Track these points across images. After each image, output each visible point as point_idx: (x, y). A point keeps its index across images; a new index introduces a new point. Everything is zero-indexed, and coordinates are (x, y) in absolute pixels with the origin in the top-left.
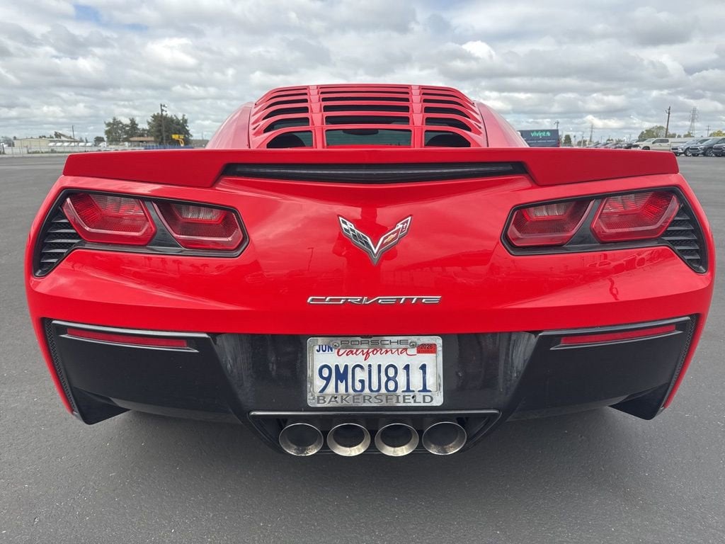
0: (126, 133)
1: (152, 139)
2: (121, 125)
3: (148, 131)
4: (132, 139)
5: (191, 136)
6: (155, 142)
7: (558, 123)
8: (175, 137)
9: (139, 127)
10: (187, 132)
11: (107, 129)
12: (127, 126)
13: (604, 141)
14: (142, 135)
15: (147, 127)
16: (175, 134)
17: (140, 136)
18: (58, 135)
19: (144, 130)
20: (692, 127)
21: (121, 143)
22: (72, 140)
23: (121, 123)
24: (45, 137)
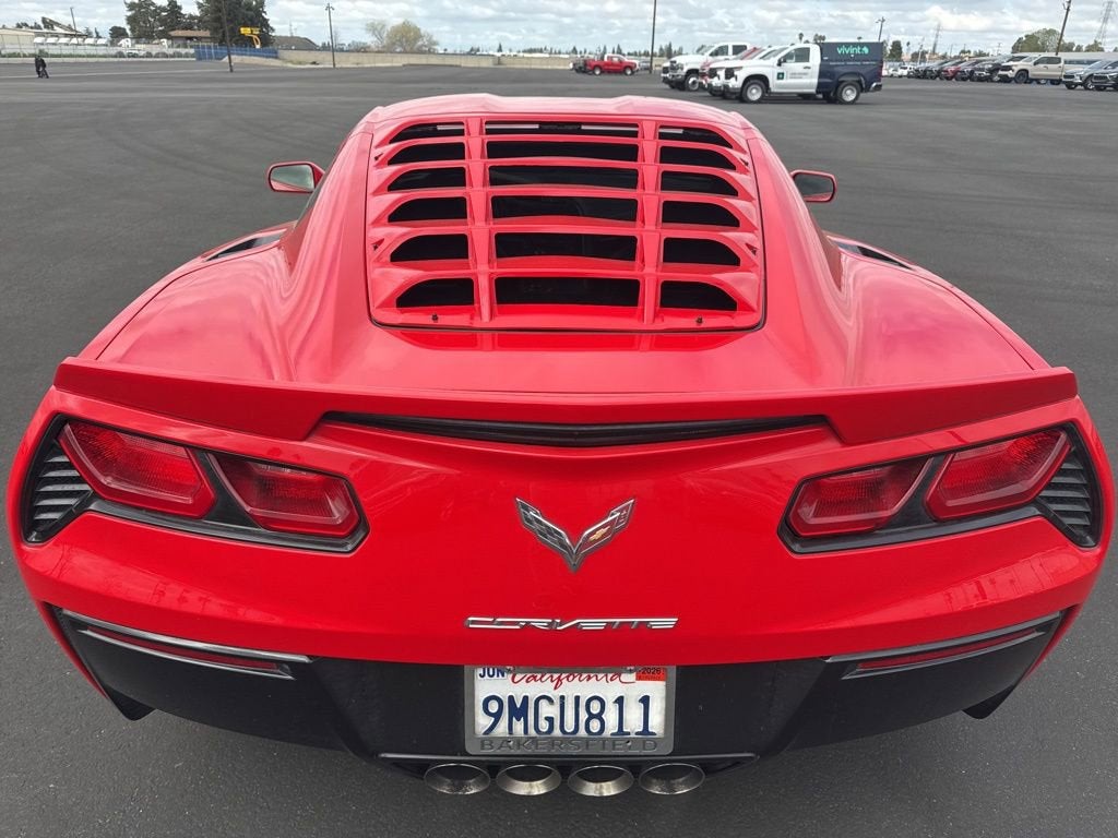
0: (163, 21)
1: (207, 33)
2: (152, 8)
3: (200, 19)
4: (173, 33)
5: (273, 30)
6: (212, 38)
7: (883, 20)
8: (245, 31)
9: (183, 12)
10: (265, 23)
11: (129, 14)
12: (164, 9)
13: (955, 53)
14: (189, 27)
15: (197, 12)
16: (245, 26)
17: (186, 28)
18: (48, 24)
19: (191, 17)
20: (1102, 33)
21: (156, 41)
22: (72, 33)
23: (153, 4)
24: (26, 25)
